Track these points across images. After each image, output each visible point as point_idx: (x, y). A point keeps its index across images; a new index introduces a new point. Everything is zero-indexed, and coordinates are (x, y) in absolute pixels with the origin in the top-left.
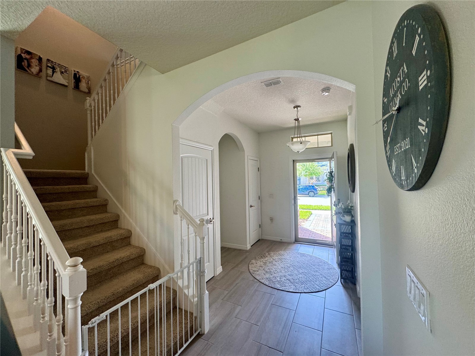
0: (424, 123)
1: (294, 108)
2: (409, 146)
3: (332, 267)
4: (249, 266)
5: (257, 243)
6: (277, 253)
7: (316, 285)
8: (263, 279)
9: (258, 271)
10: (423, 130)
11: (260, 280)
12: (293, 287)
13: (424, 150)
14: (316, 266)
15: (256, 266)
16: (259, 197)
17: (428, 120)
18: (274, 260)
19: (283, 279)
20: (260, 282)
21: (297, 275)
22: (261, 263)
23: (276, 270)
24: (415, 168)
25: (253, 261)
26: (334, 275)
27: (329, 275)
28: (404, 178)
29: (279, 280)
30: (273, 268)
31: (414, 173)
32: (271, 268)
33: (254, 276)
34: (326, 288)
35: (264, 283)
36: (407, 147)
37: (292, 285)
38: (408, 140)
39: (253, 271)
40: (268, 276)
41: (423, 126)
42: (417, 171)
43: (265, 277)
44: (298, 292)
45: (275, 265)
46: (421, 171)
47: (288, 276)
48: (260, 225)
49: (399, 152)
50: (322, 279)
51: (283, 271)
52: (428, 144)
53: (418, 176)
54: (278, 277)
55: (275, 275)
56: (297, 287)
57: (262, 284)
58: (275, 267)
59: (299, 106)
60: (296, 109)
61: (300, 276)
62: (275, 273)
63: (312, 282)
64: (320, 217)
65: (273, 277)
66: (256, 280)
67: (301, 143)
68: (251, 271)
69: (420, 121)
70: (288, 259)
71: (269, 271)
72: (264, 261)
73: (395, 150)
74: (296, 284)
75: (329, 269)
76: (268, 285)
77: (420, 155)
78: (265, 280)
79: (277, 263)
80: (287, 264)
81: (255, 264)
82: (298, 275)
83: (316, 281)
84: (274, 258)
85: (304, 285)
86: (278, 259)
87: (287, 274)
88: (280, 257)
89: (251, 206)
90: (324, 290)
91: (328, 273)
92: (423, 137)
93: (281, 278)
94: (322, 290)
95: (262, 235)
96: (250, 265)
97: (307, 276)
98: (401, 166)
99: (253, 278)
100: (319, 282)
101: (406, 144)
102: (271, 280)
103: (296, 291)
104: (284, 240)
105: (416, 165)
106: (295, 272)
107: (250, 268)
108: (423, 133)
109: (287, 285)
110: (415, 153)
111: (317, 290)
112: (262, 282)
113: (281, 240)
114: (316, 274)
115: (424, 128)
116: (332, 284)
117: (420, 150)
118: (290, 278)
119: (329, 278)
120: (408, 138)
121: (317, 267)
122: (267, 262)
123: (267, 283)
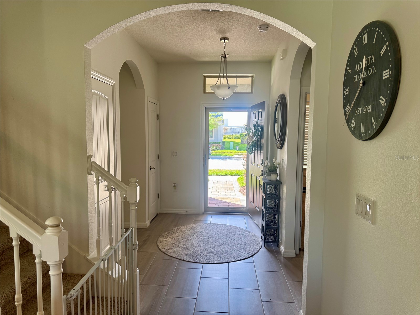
0: (384, 100)
1: (221, 39)
2: (371, 111)
3: (253, 234)
4: (158, 246)
5: (156, 219)
6: (188, 227)
7: (242, 253)
8: (181, 256)
9: (172, 249)
10: (383, 103)
11: (178, 258)
12: (219, 259)
13: (382, 115)
14: (236, 235)
15: (167, 244)
16: (158, 156)
17: (387, 98)
18: (188, 234)
19: (205, 253)
20: (179, 259)
21: (219, 247)
22: (173, 240)
23: (194, 245)
24: (374, 125)
25: (161, 239)
26: (257, 242)
27: (252, 242)
28: (363, 132)
29: (200, 254)
30: (190, 243)
31: (373, 129)
32: (187, 243)
33: (169, 254)
34: (252, 254)
35: (185, 260)
36: (369, 111)
37: (217, 257)
38: (370, 107)
39: (166, 249)
40: (186, 252)
41: (383, 101)
42: (375, 127)
43: (183, 254)
44: (225, 262)
45: (191, 240)
46: (378, 127)
47: (209, 249)
48: (158, 194)
49: (360, 113)
50: (246, 246)
51: (202, 245)
52: (386, 112)
53: (376, 130)
54: (198, 251)
55: (194, 250)
56: (222, 258)
57: (183, 261)
58: (191, 242)
59: (227, 39)
60: (223, 41)
61: (223, 247)
62: (193, 248)
63: (238, 251)
64: (220, 184)
65: (193, 252)
66: (173, 259)
67: (229, 88)
68: (163, 250)
69: (381, 97)
70: (203, 232)
71: (186, 247)
72: (176, 238)
73: (356, 111)
74: (221, 255)
75: (250, 236)
76: (190, 261)
77: (379, 118)
78: (184, 256)
79: (192, 238)
80: (204, 238)
81: (165, 242)
82: (221, 246)
83: (241, 250)
84: (187, 232)
85: (229, 255)
86: (191, 233)
87: (207, 247)
88: (193, 231)
89: (151, 168)
90: (251, 257)
91: (251, 240)
92: (383, 108)
93: (202, 252)
94: (249, 256)
95: (160, 208)
96: (158, 244)
97: (230, 246)
98: (361, 124)
99: (169, 257)
100: (244, 250)
101: (368, 109)
102: (191, 255)
103: (222, 262)
104: (191, 211)
105: (375, 123)
106: (216, 244)
107: (160, 247)
108: (383, 105)
109: (212, 257)
110: (375, 116)
111: (244, 258)
112: (182, 259)
113: (187, 211)
114: (239, 243)
115: (384, 102)
116: (258, 250)
117: (379, 115)
118: (212, 250)
119: (253, 245)
120: (371, 106)
121: (238, 236)
122: (179, 238)
123: (188, 259)
